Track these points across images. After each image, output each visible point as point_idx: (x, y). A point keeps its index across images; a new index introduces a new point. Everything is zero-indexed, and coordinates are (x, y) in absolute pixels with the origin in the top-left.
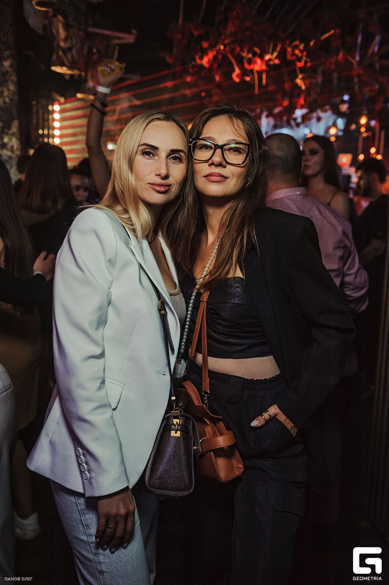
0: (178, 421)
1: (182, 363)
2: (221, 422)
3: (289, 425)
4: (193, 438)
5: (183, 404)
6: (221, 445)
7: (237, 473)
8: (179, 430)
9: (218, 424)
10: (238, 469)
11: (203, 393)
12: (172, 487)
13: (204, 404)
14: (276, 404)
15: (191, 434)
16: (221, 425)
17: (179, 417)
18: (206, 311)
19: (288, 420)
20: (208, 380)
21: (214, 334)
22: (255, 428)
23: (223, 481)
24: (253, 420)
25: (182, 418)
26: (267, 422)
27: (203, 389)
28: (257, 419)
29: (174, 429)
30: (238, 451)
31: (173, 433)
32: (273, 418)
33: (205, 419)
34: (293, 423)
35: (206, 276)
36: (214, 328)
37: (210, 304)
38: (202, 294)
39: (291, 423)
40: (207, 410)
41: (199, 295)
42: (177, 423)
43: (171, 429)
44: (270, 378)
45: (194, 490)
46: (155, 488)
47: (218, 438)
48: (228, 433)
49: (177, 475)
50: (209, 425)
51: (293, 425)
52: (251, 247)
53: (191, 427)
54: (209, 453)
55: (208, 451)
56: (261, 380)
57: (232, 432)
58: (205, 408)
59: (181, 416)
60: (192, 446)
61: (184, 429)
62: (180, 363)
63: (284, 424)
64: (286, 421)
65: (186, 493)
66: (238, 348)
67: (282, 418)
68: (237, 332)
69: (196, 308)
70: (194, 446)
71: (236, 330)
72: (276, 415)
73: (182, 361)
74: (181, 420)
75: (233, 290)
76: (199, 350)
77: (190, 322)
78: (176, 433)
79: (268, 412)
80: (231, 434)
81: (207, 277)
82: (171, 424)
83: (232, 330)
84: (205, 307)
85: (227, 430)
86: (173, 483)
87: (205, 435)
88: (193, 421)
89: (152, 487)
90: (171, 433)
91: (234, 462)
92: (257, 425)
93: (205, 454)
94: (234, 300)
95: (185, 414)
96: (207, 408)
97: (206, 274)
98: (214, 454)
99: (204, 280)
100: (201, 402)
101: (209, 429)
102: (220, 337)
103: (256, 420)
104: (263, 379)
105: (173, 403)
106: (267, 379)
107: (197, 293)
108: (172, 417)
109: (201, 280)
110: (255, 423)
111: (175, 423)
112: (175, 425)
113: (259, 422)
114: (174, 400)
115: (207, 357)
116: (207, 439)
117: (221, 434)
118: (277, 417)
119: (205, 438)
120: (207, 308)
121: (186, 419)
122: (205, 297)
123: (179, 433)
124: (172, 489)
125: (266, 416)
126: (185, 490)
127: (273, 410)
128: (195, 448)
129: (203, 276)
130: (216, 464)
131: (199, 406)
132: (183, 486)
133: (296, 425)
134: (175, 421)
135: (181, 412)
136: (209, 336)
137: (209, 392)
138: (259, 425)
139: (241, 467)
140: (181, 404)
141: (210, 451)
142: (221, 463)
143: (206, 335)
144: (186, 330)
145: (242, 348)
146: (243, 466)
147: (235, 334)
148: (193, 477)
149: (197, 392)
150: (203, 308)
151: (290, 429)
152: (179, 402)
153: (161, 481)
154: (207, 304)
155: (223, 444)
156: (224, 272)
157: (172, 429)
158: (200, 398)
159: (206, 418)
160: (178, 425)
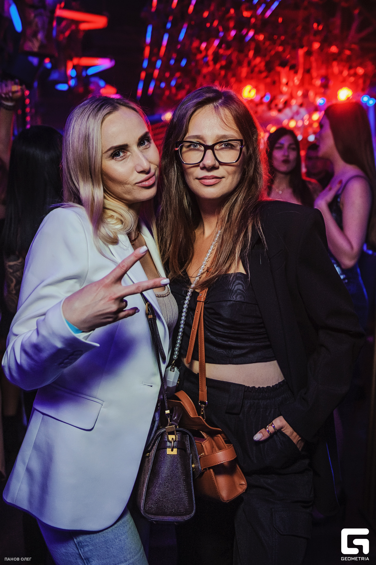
0: (174, 437)
1: (175, 371)
2: (219, 435)
3: (295, 437)
4: (191, 455)
5: (178, 418)
6: (222, 460)
7: (240, 490)
8: (176, 446)
9: (216, 438)
10: (241, 486)
11: (200, 404)
12: (171, 511)
13: (200, 416)
14: (281, 415)
15: (189, 451)
16: (220, 438)
17: (175, 432)
18: (204, 313)
19: (295, 434)
20: (205, 389)
21: (212, 337)
22: (259, 442)
23: (225, 501)
24: (256, 433)
25: (178, 433)
26: (272, 436)
27: (200, 398)
28: (261, 432)
29: (170, 447)
30: (240, 467)
31: (169, 451)
32: (279, 432)
33: (201, 432)
34: (300, 436)
35: (202, 274)
36: (213, 331)
37: (208, 303)
38: (198, 293)
39: (298, 436)
40: (204, 421)
41: (195, 295)
42: (173, 439)
43: (166, 447)
44: (273, 386)
45: (195, 513)
46: (152, 514)
47: (217, 453)
48: (228, 447)
49: (176, 498)
50: (206, 439)
51: (300, 438)
52: (257, 241)
53: (188, 443)
54: (208, 471)
55: (207, 469)
56: (263, 387)
57: (232, 445)
58: (202, 420)
59: (177, 432)
60: (191, 464)
61: (181, 446)
62: (173, 370)
63: (290, 437)
64: (292, 433)
65: (186, 518)
66: (238, 352)
67: (288, 431)
68: (239, 334)
69: (192, 309)
70: (192, 464)
71: (238, 332)
72: (282, 428)
73: (176, 369)
74: (177, 436)
75: (234, 287)
76: (195, 357)
77: (184, 325)
78: (172, 450)
79: (273, 424)
80: (231, 448)
81: (205, 275)
82: (167, 441)
83: (233, 331)
84: (203, 307)
85: (226, 444)
86: (171, 507)
87: (204, 451)
88: (190, 436)
89: (149, 514)
90: (167, 451)
91: (236, 479)
92: (261, 439)
93: (204, 472)
94: (236, 297)
95: (181, 429)
96: (204, 419)
97: (202, 272)
98: (214, 471)
99: (200, 278)
100: (197, 414)
101: (206, 444)
102: (219, 341)
103: (259, 433)
104: (266, 387)
105: (167, 417)
106: (270, 387)
107: (192, 293)
108: (167, 433)
109: (197, 278)
110: (258, 437)
111: (170, 439)
112: (171, 442)
113: (263, 435)
114: (168, 414)
115: (205, 365)
116: (205, 456)
117: (220, 449)
118: (282, 430)
119: (203, 454)
120: (204, 308)
121: (183, 434)
122: (203, 295)
123: (175, 450)
124: (171, 514)
125: (270, 428)
126: (185, 515)
127: (279, 422)
128: (193, 466)
129: (199, 274)
130: (217, 482)
131: (195, 418)
132: (183, 510)
133: (303, 439)
134: (171, 437)
135: (176, 427)
136: (207, 340)
137: (207, 402)
138: (263, 439)
139: (244, 483)
140: (176, 418)
141: (209, 468)
142: (222, 482)
143: (203, 339)
144: (180, 334)
145: (244, 351)
146: (246, 483)
147: (236, 336)
148: (194, 499)
149: (192, 403)
150: (200, 309)
151: (296, 444)
152: (173, 415)
153: (158, 505)
154: (205, 304)
155: (223, 460)
156: (225, 268)
157: (168, 446)
158: (195, 409)
159: (203, 432)
160: (174, 442)
